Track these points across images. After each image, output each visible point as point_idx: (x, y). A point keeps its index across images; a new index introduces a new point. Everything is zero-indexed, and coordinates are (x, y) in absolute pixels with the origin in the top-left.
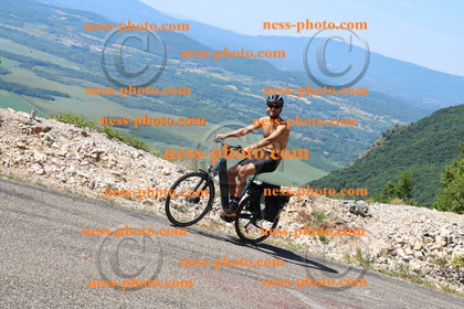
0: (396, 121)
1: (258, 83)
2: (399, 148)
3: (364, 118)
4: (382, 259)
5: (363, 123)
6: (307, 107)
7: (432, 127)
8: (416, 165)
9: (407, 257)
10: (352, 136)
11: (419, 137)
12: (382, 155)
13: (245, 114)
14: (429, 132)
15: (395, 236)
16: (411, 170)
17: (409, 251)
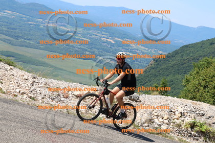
0: (161, 52)
1: (86, 31)
2: (163, 67)
3: (143, 51)
4: (146, 124)
5: (143, 53)
6: (113, 45)
7: (180, 55)
8: (171, 75)
9: (160, 123)
10: (137, 60)
11: (173, 60)
12: (153, 70)
13: (79, 48)
14: (178, 58)
15: (153, 112)
16: (169, 78)
17: (161, 120)
